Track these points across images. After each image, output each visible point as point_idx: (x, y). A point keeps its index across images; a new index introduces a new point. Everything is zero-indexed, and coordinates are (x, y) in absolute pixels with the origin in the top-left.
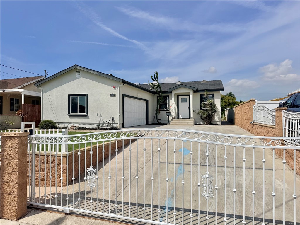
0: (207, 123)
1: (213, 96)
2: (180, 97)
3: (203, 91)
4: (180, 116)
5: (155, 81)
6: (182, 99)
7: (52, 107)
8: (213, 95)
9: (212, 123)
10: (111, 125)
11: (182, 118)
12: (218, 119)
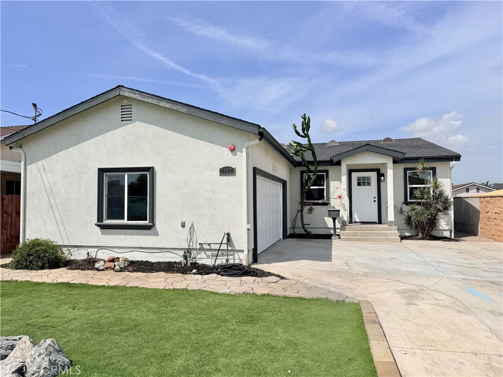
4: (356, 218)
5: (302, 136)
6: (359, 179)
8: (434, 169)
9: (434, 233)
12: (447, 225)
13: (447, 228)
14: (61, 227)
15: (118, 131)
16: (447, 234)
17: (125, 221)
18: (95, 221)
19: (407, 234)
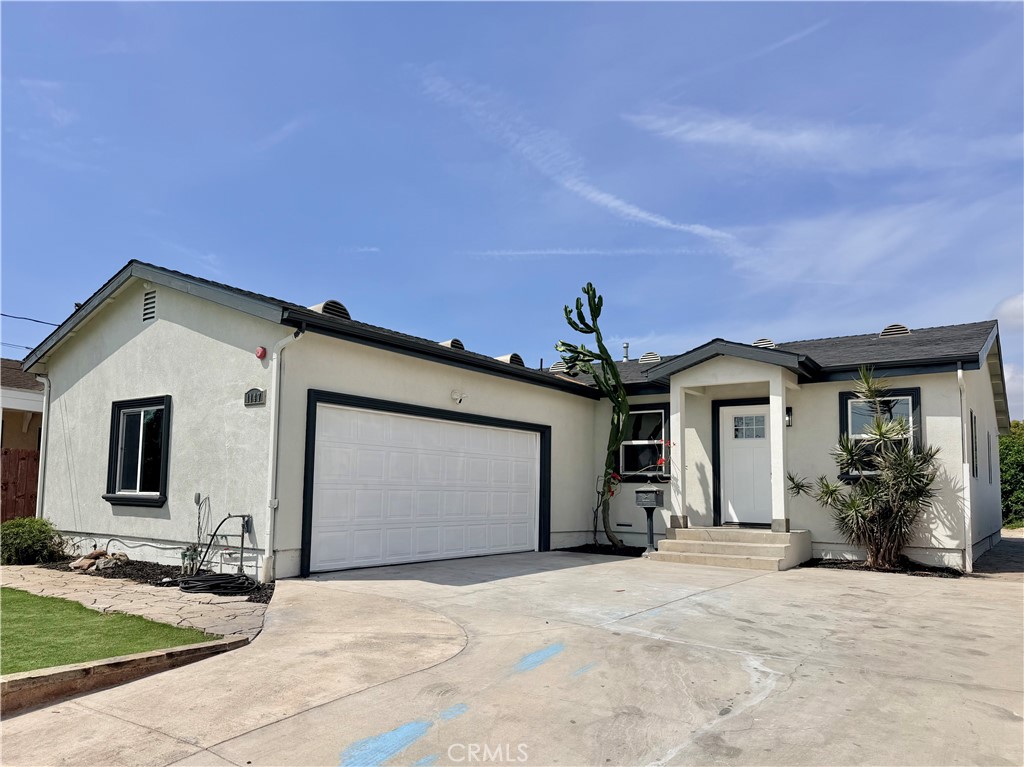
0: (876, 556)
1: (917, 403)
2: (723, 410)
3: (850, 371)
4: (731, 512)
5: (582, 331)
6: (738, 420)
7: (70, 459)
8: (915, 393)
9: (915, 556)
10: (236, 559)
11: (743, 525)
12: (952, 537)
13: (952, 544)
14: (75, 501)
15: (139, 339)
16: (953, 560)
17: (137, 493)
18: (104, 491)
19: (849, 557)
